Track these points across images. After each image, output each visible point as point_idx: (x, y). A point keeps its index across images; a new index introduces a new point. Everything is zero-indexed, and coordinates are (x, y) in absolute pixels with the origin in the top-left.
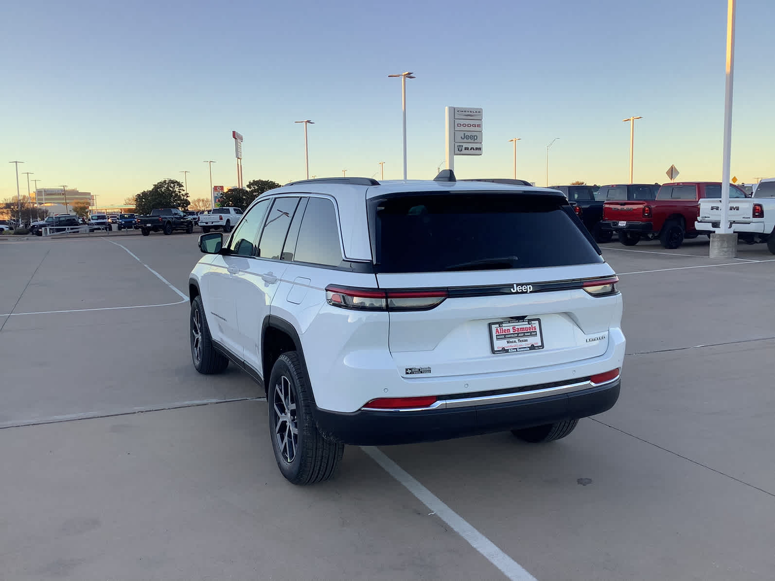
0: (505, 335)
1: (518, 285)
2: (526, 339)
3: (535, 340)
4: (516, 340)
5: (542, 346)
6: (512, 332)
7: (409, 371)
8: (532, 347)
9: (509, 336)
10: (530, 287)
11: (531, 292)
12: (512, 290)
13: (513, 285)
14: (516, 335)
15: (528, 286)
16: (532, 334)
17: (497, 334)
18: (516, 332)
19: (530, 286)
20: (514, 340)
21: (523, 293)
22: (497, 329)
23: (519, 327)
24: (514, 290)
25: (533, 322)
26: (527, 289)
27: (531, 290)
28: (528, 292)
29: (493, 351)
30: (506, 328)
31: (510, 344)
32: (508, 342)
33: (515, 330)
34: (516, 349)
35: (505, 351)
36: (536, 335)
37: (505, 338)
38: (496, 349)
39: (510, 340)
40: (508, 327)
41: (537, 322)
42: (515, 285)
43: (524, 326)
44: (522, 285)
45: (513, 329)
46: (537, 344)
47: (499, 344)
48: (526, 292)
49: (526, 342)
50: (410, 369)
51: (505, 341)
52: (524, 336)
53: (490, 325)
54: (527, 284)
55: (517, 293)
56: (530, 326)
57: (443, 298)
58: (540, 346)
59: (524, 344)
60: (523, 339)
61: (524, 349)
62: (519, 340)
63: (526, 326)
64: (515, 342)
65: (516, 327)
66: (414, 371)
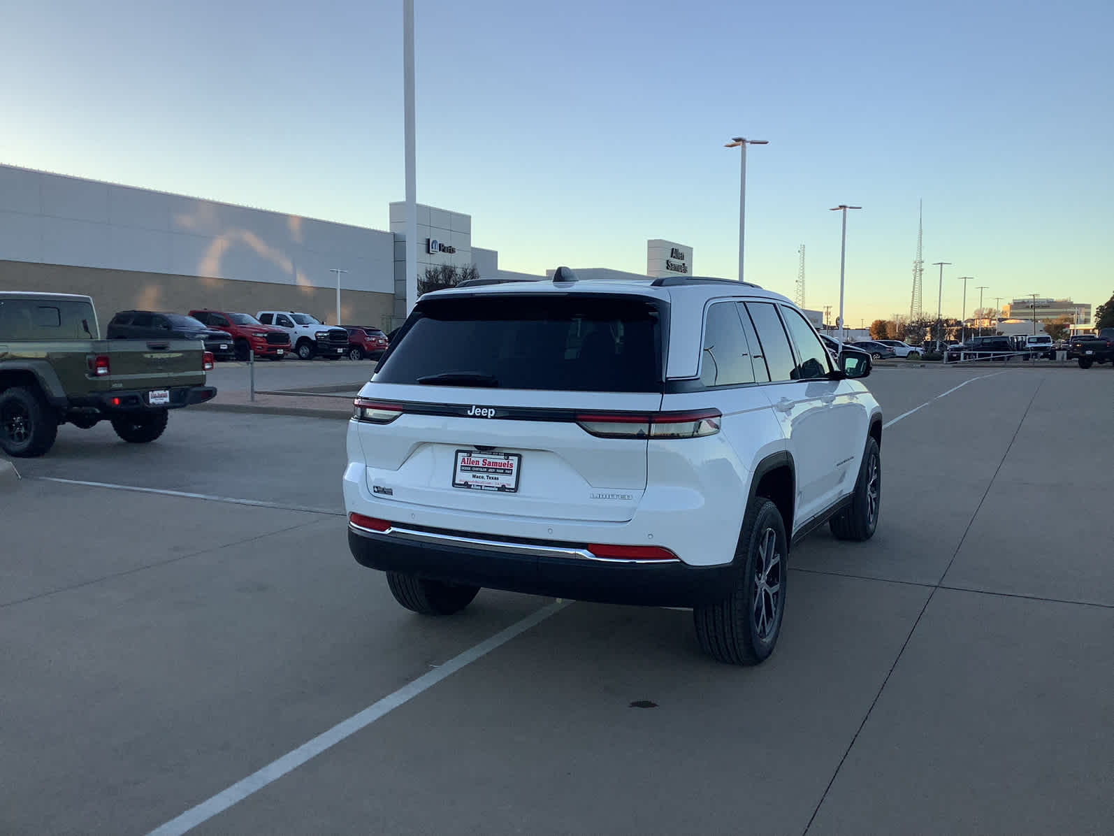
0: (472, 467)
1: (477, 407)
2: (497, 476)
3: (509, 481)
4: (485, 475)
5: (516, 490)
6: (482, 466)
7: (376, 490)
8: (503, 489)
9: (477, 469)
10: (491, 412)
11: (492, 418)
12: (469, 411)
13: (471, 406)
14: (486, 470)
15: (490, 410)
16: (507, 472)
17: (463, 464)
18: (487, 466)
19: (492, 410)
20: (481, 475)
21: (481, 417)
22: (464, 459)
23: (492, 461)
24: (471, 412)
25: (510, 458)
26: (487, 413)
27: (492, 415)
28: (489, 417)
29: (454, 484)
30: (475, 459)
31: (475, 479)
32: (474, 476)
33: (486, 463)
34: (481, 486)
35: (467, 485)
36: (512, 474)
37: (471, 470)
38: (457, 482)
39: (477, 475)
40: (478, 458)
41: (517, 458)
42: (474, 407)
43: (498, 461)
44: (482, 407)
45: (483, 462)
46: (510, 485)
47: (462, 477)
48: (486, 417)
49: (496, 481)
50: (377, 487)
51: (471, 474)
52: (495, 472)
53: (458, 452)
54: (488, 407)
55: (474, 416)
56: (506, 462)
57: (400, 412)
58: (512, 489)
59: (493, 483)
60: (494, 476)
61: (491, 489)
62: (488, 476)
63: (500, 461)
64: (483, 477)
65: (488, 460)
66: (379, 490)
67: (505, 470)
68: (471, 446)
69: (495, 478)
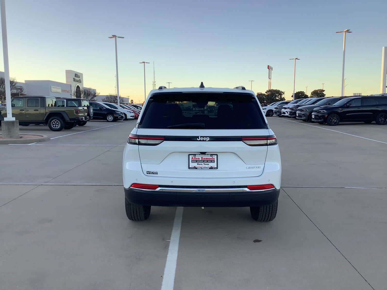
0: (196, 161)
1: (201, 137)
2: (208, 163)
3: (214, 165)
4: (203, 163)
5: (217, 168)
6: (201, 160)
7: (148, 173)
8: (211, 168)
9: (199, 161)
10: (208, 139)
11: (208, 141)
12: (198, 139)
13: (199, 137)
14: (203, 161)
15: (207, 138)
16: (212, 161)
17: (192, 160)
18: (203, 160)
19: (208, 138)
20: (201, 163)
21: (203, 141)
22: (192, 158)
23: (205, 157)
24: (199, 139)
25: (213, 156)
26: (206, 139)
27: (208, 140)
28: (207, 141)
29: (189, 168)
30: (198, 157)
31: (199, 165)
33: (203, 159)
34: (202, 168)
35: (195, 168)
36: (214, 162)
37: (196, 162)
38: (190, 167)
39: (199, 163)
40: (199, 157)
41: (216, 156)
42: (200, 137)
43: (208, 157)
44: (203, 137)
45: (201, 158)
46: (214, 166)
47: (192, 165)
48: (206, 141)
49: (208, 165)
50: (148, 172)
51: (196, 164)
52: (207, 162)
53: (189, 155)
54: (206, 137)
55: (200, 141)
56: (212, 157)
57: (162, 141)
58: (216, 168)
59: (207, 166)
60: (207, 163)
61: (206, 168)
62: (204, 164)
63: (209, 157)
64: (202, 164)
65: (203, 157)
66: (149, 173)
67: (211, 161)
68: (198, 152)
69: (208, 164)
